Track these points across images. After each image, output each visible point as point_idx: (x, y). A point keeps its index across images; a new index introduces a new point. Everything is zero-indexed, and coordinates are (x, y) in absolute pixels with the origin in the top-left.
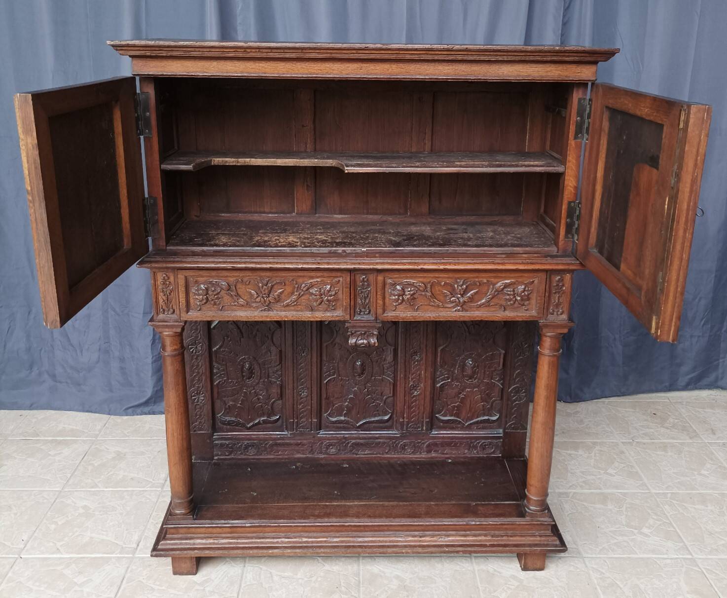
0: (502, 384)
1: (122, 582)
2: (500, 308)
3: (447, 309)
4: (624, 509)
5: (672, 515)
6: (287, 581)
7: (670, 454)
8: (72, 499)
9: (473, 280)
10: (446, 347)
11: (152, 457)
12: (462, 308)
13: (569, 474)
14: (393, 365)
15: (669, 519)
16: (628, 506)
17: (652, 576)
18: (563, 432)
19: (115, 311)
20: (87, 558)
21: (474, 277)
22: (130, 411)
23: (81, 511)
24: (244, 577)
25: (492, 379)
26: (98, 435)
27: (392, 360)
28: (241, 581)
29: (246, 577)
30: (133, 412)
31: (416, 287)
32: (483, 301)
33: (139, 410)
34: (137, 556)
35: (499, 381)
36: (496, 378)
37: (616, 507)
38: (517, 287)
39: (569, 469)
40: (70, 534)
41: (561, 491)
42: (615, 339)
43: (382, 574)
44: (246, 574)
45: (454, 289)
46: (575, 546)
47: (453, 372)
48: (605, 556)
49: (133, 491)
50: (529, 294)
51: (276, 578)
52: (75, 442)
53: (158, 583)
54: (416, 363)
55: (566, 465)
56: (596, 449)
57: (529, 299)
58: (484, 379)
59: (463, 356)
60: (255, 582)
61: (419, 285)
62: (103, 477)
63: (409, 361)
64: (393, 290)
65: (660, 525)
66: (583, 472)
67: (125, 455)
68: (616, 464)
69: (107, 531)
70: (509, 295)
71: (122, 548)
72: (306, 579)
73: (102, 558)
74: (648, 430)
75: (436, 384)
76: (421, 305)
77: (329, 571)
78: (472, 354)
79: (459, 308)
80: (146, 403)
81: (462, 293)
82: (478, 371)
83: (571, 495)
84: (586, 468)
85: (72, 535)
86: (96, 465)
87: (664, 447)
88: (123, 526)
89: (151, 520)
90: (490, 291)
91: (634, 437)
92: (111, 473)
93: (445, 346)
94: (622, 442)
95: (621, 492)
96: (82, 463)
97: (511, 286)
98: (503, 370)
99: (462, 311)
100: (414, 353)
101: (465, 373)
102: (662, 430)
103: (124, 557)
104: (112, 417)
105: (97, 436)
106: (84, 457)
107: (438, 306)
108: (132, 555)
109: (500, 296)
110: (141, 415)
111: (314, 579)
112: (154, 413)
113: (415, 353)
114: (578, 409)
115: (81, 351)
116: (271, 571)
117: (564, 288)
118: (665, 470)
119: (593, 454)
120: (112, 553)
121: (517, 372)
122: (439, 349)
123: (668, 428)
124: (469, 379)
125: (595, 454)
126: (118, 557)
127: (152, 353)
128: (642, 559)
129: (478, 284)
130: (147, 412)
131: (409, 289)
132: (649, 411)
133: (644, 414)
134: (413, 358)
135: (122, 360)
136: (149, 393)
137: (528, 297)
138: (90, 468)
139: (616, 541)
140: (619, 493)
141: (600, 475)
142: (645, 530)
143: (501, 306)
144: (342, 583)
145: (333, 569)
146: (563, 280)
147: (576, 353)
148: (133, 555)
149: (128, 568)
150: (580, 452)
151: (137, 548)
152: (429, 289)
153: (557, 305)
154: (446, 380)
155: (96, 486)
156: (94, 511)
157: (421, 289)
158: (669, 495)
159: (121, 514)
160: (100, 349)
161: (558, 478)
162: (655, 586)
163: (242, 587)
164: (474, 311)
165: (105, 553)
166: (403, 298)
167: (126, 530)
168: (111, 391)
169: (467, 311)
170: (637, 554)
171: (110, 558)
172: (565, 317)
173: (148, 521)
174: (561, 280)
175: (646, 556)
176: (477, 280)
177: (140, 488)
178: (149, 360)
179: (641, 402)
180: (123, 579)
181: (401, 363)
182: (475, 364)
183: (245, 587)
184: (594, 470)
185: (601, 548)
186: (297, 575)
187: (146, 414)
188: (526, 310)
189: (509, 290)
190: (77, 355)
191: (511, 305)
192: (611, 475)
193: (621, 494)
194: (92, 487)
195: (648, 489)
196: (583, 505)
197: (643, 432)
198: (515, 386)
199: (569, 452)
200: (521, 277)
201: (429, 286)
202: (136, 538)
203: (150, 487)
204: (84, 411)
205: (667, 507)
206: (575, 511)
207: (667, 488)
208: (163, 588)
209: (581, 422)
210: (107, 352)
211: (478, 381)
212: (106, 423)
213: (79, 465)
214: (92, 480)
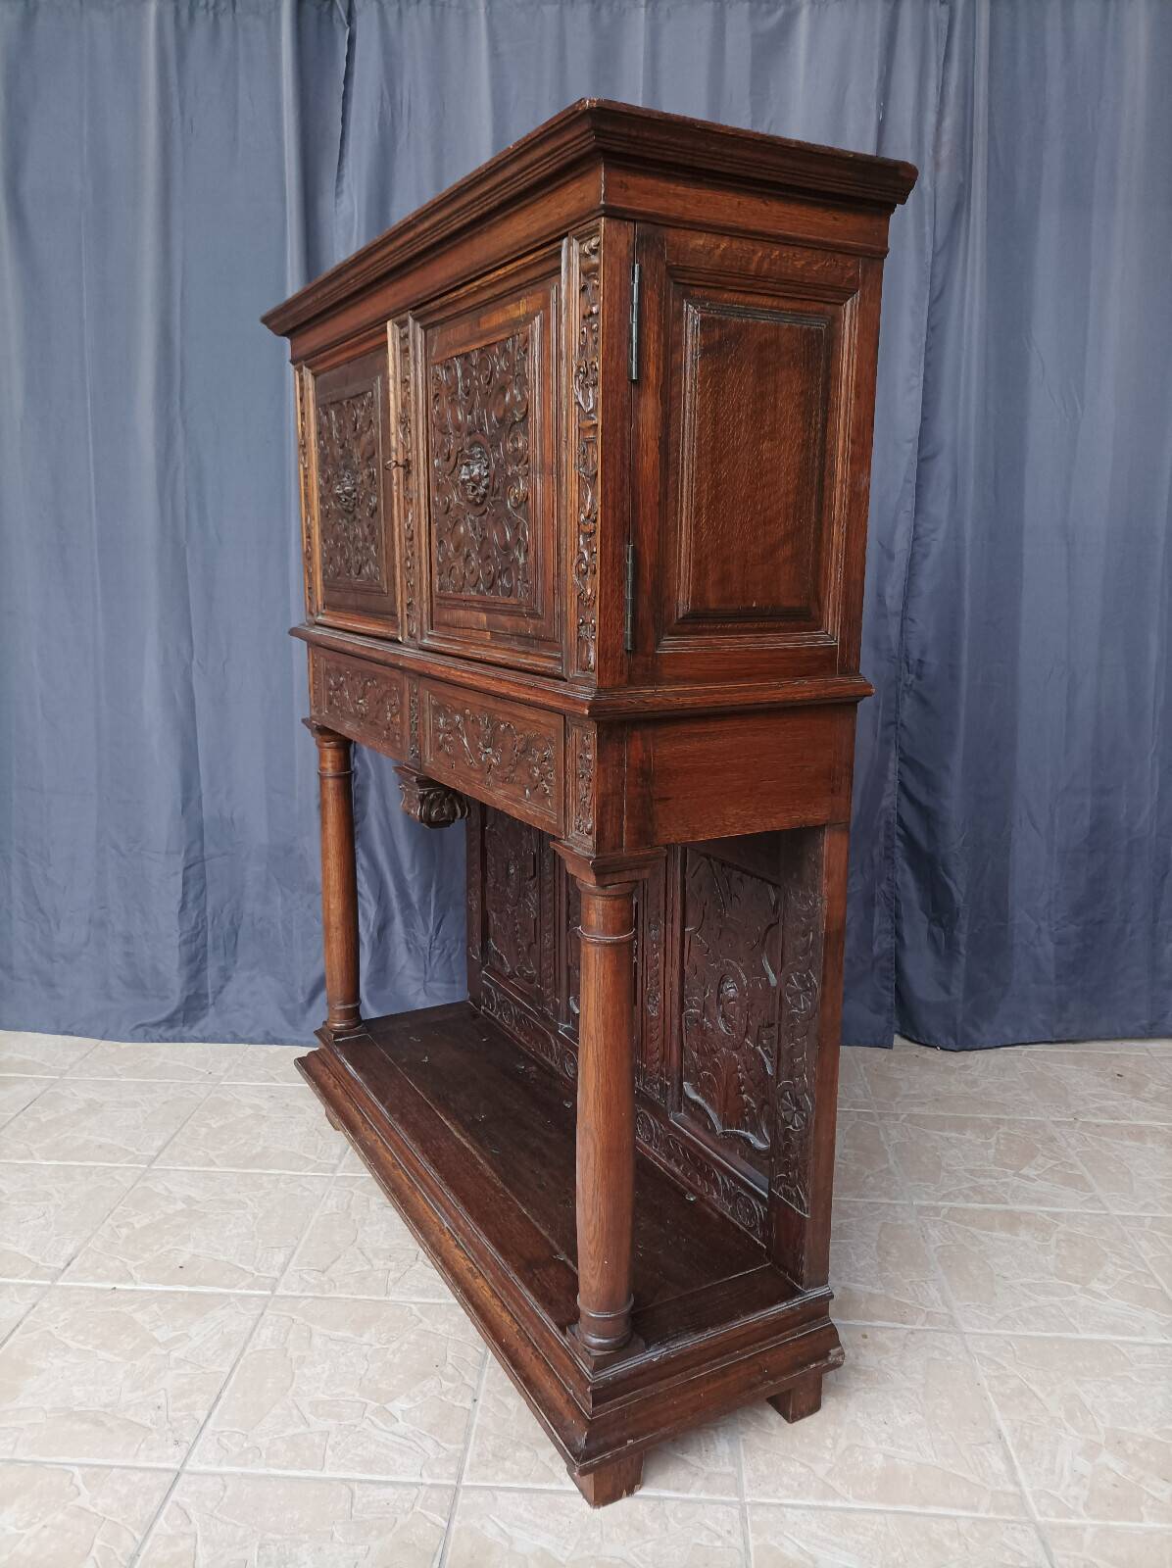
1: (14, 1330)
4: (1053, 1241)
5: (1153, 1258)
6: (337, 1348)
7: (1150, 1145)
11: (149, 1112)
13: (943, 1174)
15: (1146, 1266)
16: (1062, 1237)
17: (1109, 1379)
18: (937, 1100)
19: (116, 847)
22: (138, 1033)
24: (255, 1335)
26: (66, 1072)
28: (246, 1343)
29: (259, 1334)
30: (144, 1037)
33: (155, 1032)
34: (61, 1284)
37: (1036, 1238)
39: (943, 1164)
41: (925, 1203)
42: (1039, 930)
44: (262, 1327)
46: (946, 1310)
48: (1009, 1332)
49: (95, 1167)
51: (317, 1341)
52: (22, 1081)
53: (82, 1338)
55: (938, 1156)
56: (1000, 1131)
60: (274, 1347)
62: (48, 1140)
65: (1129, 1277)
66: (972, 1172)
67: (102, 1106)
68: (1040, 1160)
69: (19, 1235)
71: (37, 1267)
72: (379, 1346)
74: (1105, 1103)
77: (430, 1332)
80: (170, 1022)
83: (944, 1212)
84: (978, 1163)
86: (44, 1120)
87: (1139, 1134)
88: (53, 1227)
89: (109, 1220)
91: (1077, 1112)
92: (67, 1134)
94: (1053, 1122)
95: (1047, 1212)
96: (21, 1117)
102: (1135, 1103)
103: (33, 1285)
104: (105, 1042)
105: (63, 1073)
106: (27, 1106)
108: (49, 1283)
110: (154, 1042)
111: (395, 1345)
112: (182, 1040)
114: (969, 1062)
115: (58, 925)
116: (312, 1325)
118: (1140, 1175)
119: (993, 1140)
120: (15, 1276)
123: (1146, 1101)
125: (998, 1140)
126: (24, 1285)
127: (181, 929)
128: (1091, 1342)
130: (171, 1039)
132: (1109, 1070)
133: (1098, 1075)
135: (128, 939)
136: (175, 1000)
138: (31, 1124)
139: (1033, 1304)
140: (1042, 1211)
141: (1007, 1176)
142: (1096, 1285)
144: (449, 1357)
145: (437, 1329)
147: (963, 950)
148: (53, 1281)
149: (34, 1305)
150: (969, 1135)
151: (63, 1270)
155: (30, 1156)
156: (8, 1199)
158: (1148, 1222)
159: (57, 1206)
160: (90, 921)
161: (920, 1180)
162: (1115, 1399)
163: (246, 1354)
167: (58, 1235)
168: (109, 997)
170: (1078, 1332)
173: (103, 1222)
175: (1096, 1336)
177: (108, 1162)
178: (176, 940)
179: (1091, 1054)
180: (18, 1326)
183: (251, 1354)
184: (993, 1167)
185: (999, 1316)
186: (361, 1336)
187: (167, 1040)
190: (50, 929)
192: (1028, 1178)
193: (1048, 1215)
194: (22, 1157)
195: (1105, 1208)
196: (968, 1231)
197: (1097, 1105)
199: (946, 1134)
202: (70, 1249)
203: (129, 1162)
204: (55, 1032)
205: (1143, 1243)
206: (951, 1243)
207: (1145, 1207)
208: (89, 1347)
209: (974, 1083)
210: (102, 924)
212: (87, 1054)
213: (13, 1119)
214: (26, 1145)
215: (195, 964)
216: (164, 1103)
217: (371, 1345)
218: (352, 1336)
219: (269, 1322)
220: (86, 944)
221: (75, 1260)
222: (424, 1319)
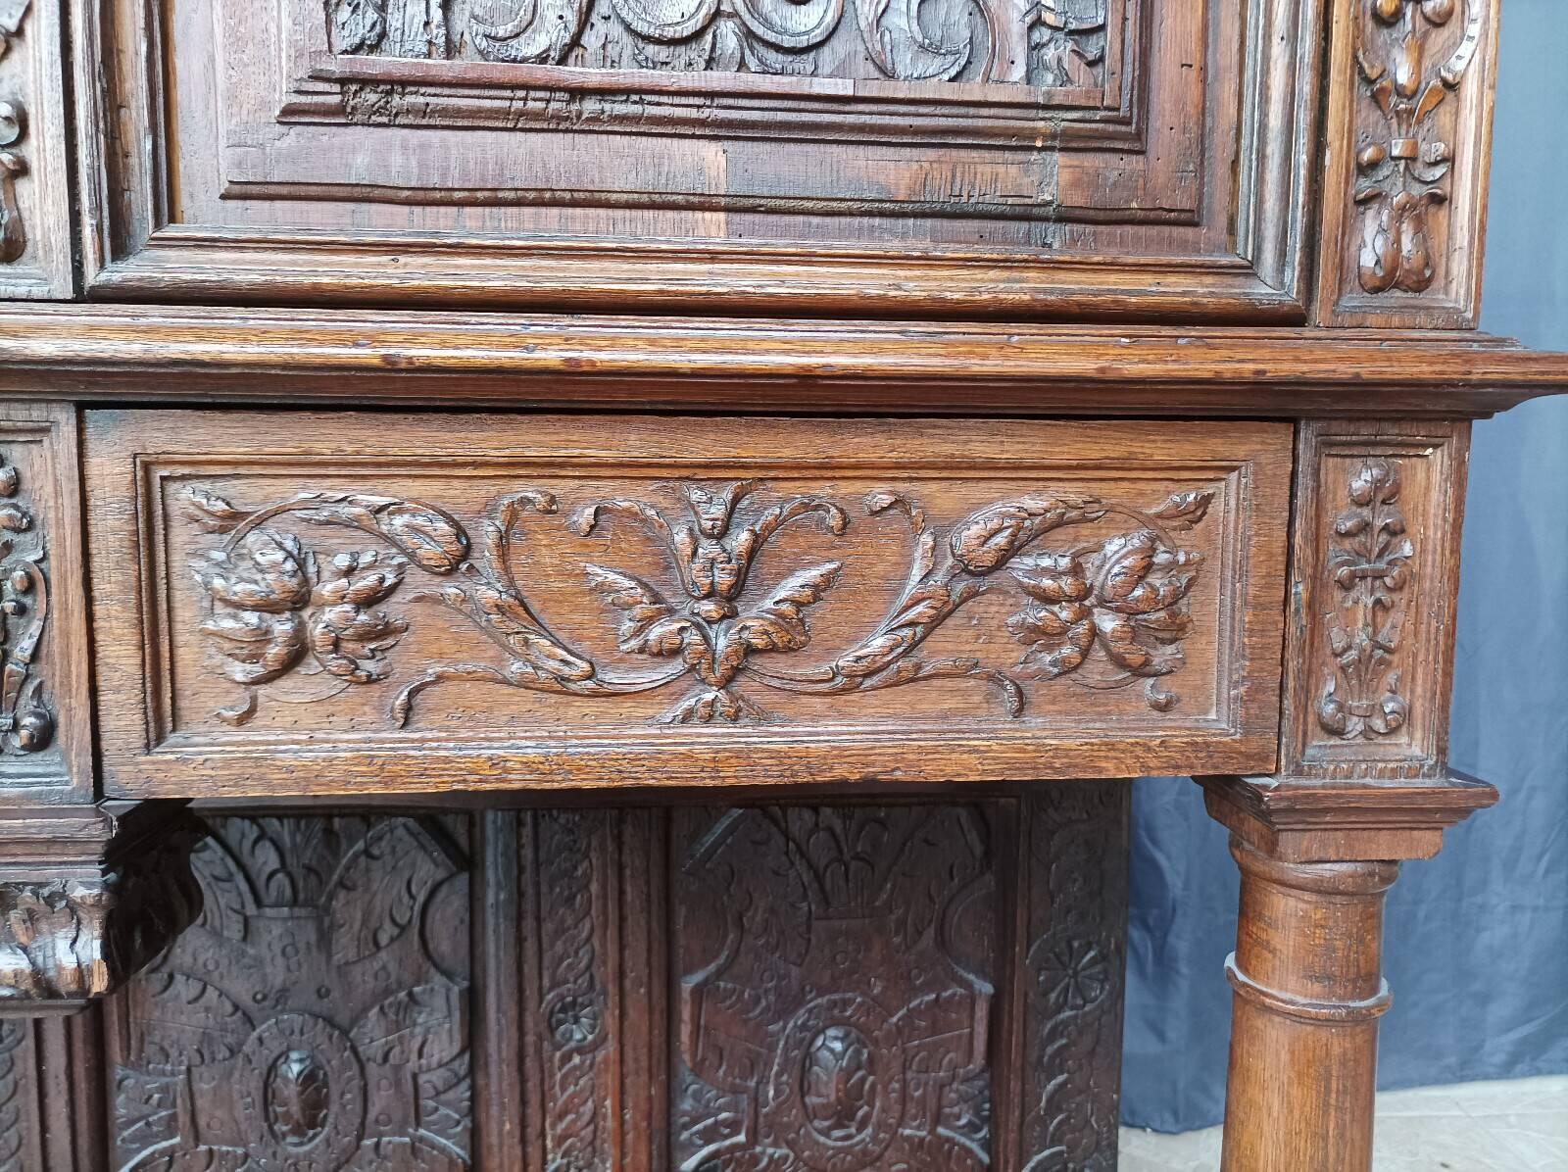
0: (988, 1145)
2: (989, 698)
3: (626, 707)
9: (798, 491)
10: (719, 974)
12: (734, 699)
14: (462, 1071)
21: (800, 470)
25: (938, 1119)
27: (456, 1048)
31: (389, 540)
32: (878, 643)
35: (972, 1128)
36: (958, 1117)
38: (1100, 547)
45: (667, 562)
47: (757, 1101)
50: (1177, 596)
54: (576, 1059)
57: (1177, 630)
58: (901, 1123)
59: (801, 1016)
61: (415, 530)
63: (539, 1050)
64: (224, 569)
70: (1047, 599)
75: (678, 1155)
76: (440, 678)
78: (846, 1003)
79: (709, 696)
81: (724, 579)
82: (873, 1087)
90: (917, 574)
93: (712, 967)
97: (1059, 534)
98: (987, 1075)
99: (735, 719)
100: (563, 1010)
101: (812, 1100)
107: (561, 685)
109: (989, 608)
113: (570, 1008)
117: (1407, 549)
121: (1050, 1087)
122: (688, 984)
124: (831, 1128)
129: (834, 519)
131: (342, 561)
132: (1424, 1156)
134: (558, 1036)
137: (1173, 615)
143: (995, 678)
146: (1396, 492)
152: (486, 556)
153: (1367, 667)
154: (727, 1137)
157: (428, 551)
164: (816, 718)
166: (300, 631)
169: (763, 717)
172: (1416, 751)
174: (1387, 493)
176: (822, 490)
181: (501, 1060)
182: (858, 1052)
188: (1164, 708)
189: (1046, 562)
191: (1068, 669)
198: (1046, 1153)
200: (1124, 465)
201: (486, 535)
211: (874, 1139)
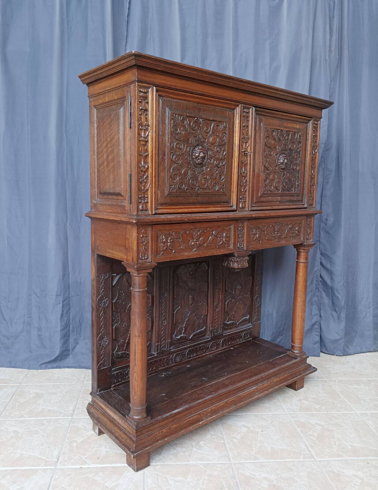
6: (180, 484)
8: (5, 426)
11: (62, 396)
19: (36, 294)
20: (19, 470)
22: (43, 366)
23: (12, 434)
24: (146, 482)
26: (22, 382)
28: (144, 485)
30: (45, 367)
33: (50, 366)
34: (58, 467)
40: (5, 452)
43: (254, 477)
44: (147, 479)
49: (51, 419)
51: (171, 482)
52: (5, 387)
60: (155, 486)
62: (27, 410)
67: (42, 395)
69: (33, 449)
71: (46, 461)
72: (195, 482)
73: (30, 470)
77: (212, 475)
80: (55, 360)
85: (6, 453)
86: (21, 402)
88: (45, 445)
89: (66, 440)
92: (33, 407)
96: (11, 401)
103: (48, 469)
104: (31, 370)
105: (20, 383)
106: (12, 397)
108: (53, 467)
110: (51, 368)
111: (201, 482)
112: (60, 368)
115: (11, 324)
116: (166, 476)
120: (39, 466)
126: (44, 469)
127: (61, 324)
130: (56, 367)
135: (39, 329)
136: (57, 352)
138: (17, 404)
145: (214, 474)
148: (55, 467)
149: (52, 477)
151: (57, 462)
155: (22, 416)
156: (22, 435)
160: (24, 322)
165: (33, 466)
167: (48, 448)
168: (31, 352)
171: (37, 470)
173: (64, 441)
177: (56, 417)
178: (59, 329)
180: (49, 486)
186: (187, 479)
187: (54, 368)
190: (8, 327)
194: (20, 417)
199: (355, 386)
202: (56, 453)
203: (63, 416)
204: (10, 367)
209: (354, 367)
210: (29, 324)
212: (27, 375)
213: (9, 402)
214: (19, 412)
215: (66, 337)
216: (67, 392)
217: (192, 482)
218: (183, 479)
219: (148, 476)
220: (22, 332)
221: (60, 458)
222: (207, 470)
